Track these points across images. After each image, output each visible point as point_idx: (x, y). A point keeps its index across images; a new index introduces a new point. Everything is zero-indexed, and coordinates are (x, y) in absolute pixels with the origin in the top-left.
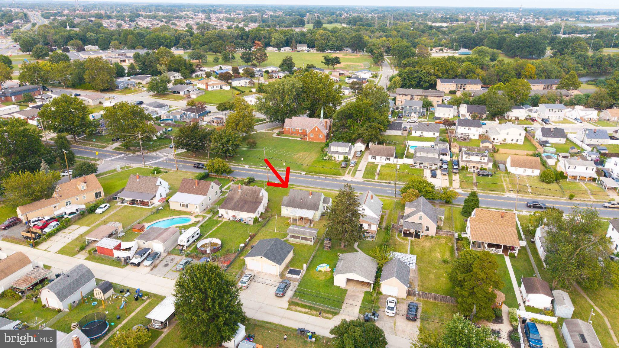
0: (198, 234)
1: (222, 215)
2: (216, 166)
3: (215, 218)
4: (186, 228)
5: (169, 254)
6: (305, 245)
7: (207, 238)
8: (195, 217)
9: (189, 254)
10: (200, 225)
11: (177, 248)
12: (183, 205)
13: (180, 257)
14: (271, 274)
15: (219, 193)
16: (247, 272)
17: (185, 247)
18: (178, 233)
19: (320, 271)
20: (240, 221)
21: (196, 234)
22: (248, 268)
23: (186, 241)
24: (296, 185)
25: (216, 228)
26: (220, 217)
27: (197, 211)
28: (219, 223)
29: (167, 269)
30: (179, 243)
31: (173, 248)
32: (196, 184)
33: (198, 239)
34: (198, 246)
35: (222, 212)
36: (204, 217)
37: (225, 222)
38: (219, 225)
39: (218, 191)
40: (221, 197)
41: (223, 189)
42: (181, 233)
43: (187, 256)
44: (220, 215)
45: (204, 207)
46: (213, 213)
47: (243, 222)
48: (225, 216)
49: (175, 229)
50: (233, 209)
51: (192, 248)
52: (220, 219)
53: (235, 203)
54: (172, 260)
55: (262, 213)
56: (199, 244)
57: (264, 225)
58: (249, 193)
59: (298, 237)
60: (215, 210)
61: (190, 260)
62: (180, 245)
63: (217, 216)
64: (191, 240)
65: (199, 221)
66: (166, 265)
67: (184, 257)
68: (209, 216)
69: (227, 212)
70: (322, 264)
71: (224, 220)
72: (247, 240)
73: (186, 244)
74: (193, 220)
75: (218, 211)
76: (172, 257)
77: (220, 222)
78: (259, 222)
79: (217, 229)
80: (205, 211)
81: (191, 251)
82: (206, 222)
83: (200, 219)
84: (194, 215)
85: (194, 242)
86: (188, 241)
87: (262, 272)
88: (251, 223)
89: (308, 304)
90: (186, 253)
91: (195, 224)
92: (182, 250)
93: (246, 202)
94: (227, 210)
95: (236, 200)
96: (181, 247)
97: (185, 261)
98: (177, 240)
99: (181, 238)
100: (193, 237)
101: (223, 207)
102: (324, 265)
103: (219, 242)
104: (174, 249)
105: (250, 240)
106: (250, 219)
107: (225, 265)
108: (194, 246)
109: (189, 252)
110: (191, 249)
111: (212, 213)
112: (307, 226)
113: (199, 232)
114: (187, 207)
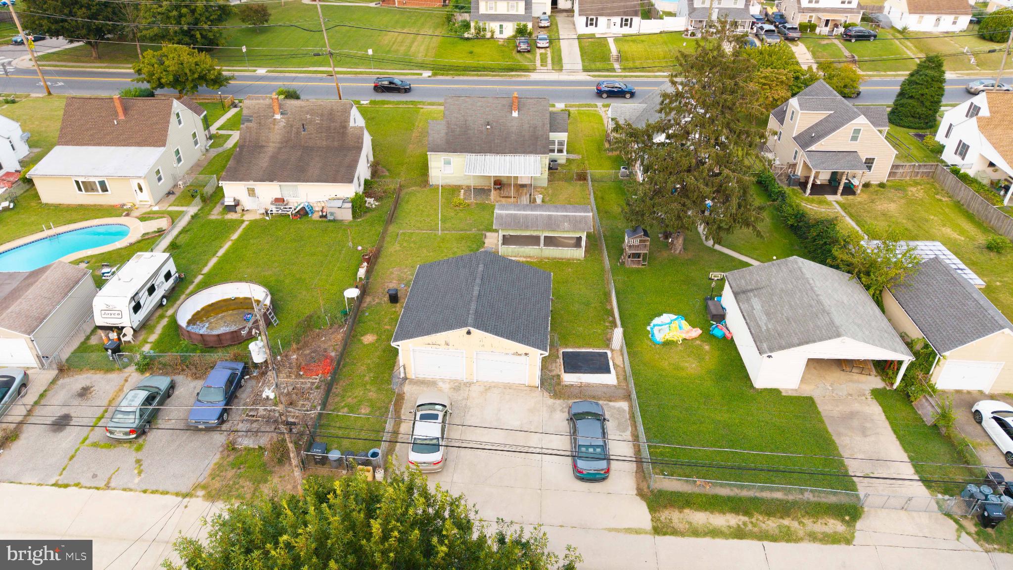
0: (168, 276)
1: (237, 203)
2: (171, 64)
3: (215, 214)
4: (119, 258)
5: (64, 369)
6: (559, 263)
7: (206, 284)
8: (143, 218)
9: (152, 359)
10: (166, 242)
11: (94, 341)
12: (86, 186)
13: (115, 378)
14: (508, 387)
15: (203, 142)
16: (414, 395)
17: (129, 332)
18: (88, 282)
19: (668, 344)
20: (303, 213)
21: (161, 278)
22: (411, 375)
23: (126, 307)
24: (424, 103)
25: (227, 245)
26: (231, 209)
27: (146, 199)
28: (235, 230)
29: (69, 437)
30: (99, 321)
31: (76, 344)
32: (120, 110)
33: (172, 296)
34: (183, 322)
35: (233, 191)
36: (174, 218)
37: (254, 223)
38: (235, 236)
39: (202, 135)
40: (213, 153)
41: (213, 129)
42: (100, 283)
43: (147, 366)
44: (229, 201)
45: (166, 184)
46: (204, 200)
47: (316, 216)
48: (247, 202)
49: (71, 271)
50: (270, 176)
51: (159, 330)
52: (231, 216)
53: (274, 158)
54: (84, 393)
55: (366, 181)
56: (185, 312)
57: (391, 219)
58: (311, 122)
59: (534, 241)
60: (209, 190)
61: (162, 382)
62: (110, 329)
63: (218, 209)
64: (149, 303)
65: (161, 232)
66: (62, 423)
67: (133, 375)
68: (192, 210)
69: (251, 192)
70: (659, 315)
71: (248, 217)
72: (362, 272)
73: (128, 320)
74: (137, 229)
75: (219, 192)
76: (78, 381)
77: (233, 225)
78: (369, 210)
79: (234, 249)
80: (172, 198)
81: (158, 344)
82: (184, 231)
83: (163, 223)
84: (136, 213)
85: (160, 305)
86: (137, 308)
87: (469, 384)
88: (346, 215)
89: (724, 492)
90: (138, 357)
91: (147, 243)
92: (117, 349)
93: (308, 150)
94: (251, 184)
95: (271, 148)
96: (113, 335)
97: (143, 395)
98: (89, 311)
99: (100, 302)
100: (152, 290)
101: (234, 176)
102: (666, 318)
103: (258, 293)
104: (84, 348)
105: (369, 272)
106: (339, 203)
107: (316, 379)
108: (165, 322)
109: (147, 348)
110: (153, 338)
111: (198, 199)
112: (525, 200)
113: (171, 266)
114: (105, 189)
